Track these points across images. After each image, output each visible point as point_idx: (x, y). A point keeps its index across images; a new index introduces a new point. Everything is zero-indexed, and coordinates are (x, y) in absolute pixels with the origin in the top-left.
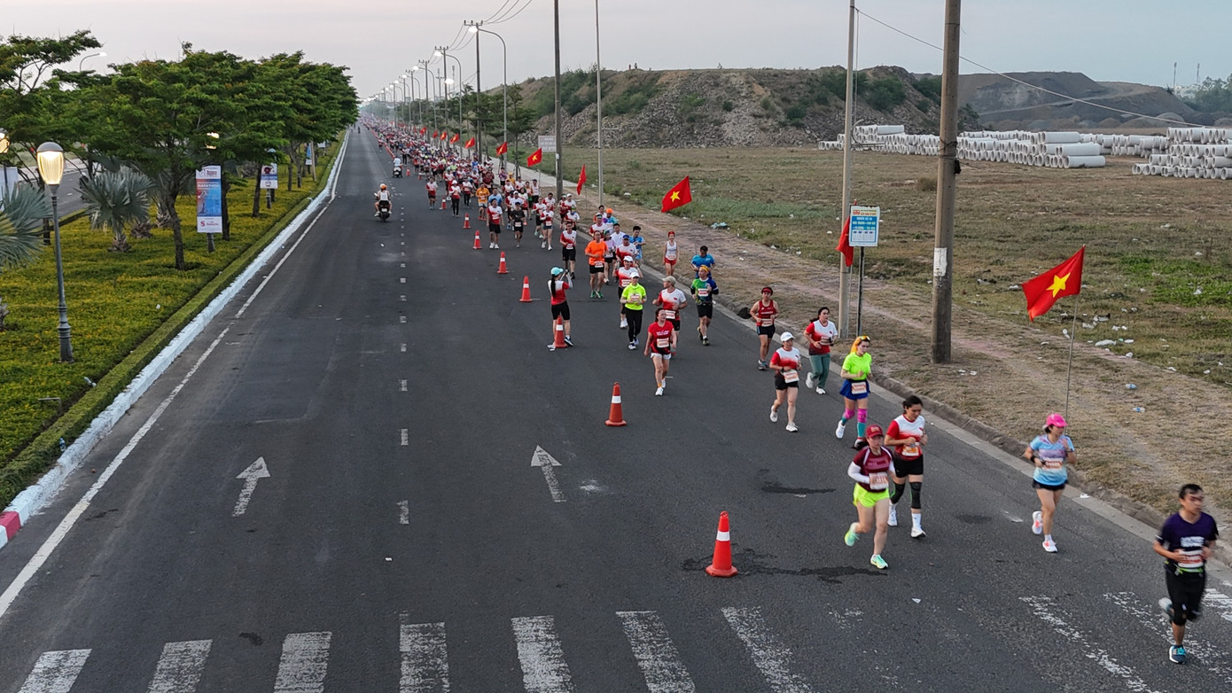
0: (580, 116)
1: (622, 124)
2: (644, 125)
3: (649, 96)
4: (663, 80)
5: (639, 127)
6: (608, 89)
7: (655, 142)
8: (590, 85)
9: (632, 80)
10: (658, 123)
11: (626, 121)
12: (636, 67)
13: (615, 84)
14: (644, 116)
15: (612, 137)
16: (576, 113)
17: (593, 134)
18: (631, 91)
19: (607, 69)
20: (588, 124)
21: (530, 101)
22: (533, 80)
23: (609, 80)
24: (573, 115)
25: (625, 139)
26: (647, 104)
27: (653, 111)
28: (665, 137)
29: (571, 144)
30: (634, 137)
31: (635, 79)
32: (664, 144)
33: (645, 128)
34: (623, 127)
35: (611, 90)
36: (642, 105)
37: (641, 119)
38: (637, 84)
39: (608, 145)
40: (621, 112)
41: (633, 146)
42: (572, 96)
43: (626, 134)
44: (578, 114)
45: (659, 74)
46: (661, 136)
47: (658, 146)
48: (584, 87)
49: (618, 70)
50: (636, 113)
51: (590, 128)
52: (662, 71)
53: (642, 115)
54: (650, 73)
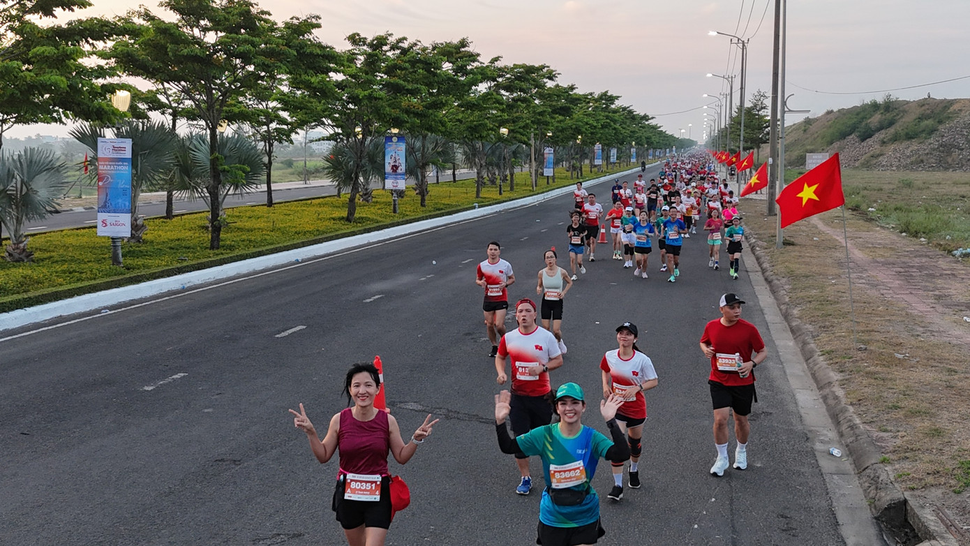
0: (870, 141)
1: (910, 149)
2: (934, 149)
3: (940, 122)
4: (956, 107)
5: (927, 151)
6: (899, 117)
7: (943, 165)
8: (882, 113)
9: (923, 108)
10: (947, 148)
11: (914, 145)
12: (929, 97)
13: (906, 112)
14: (933, 141)
15: (899, 161)
16: (865, 139)
17: (881, 158)
18: (920, 119)
19: (900, 99)
20: (877, 148)
21: (825, 129)
22: (832, 111)
23: (901, 109)
24: (863, 140)
25: (912, 163)
26: (937, 130)
27: (943, 136)
28: (953, 160)
29: (857, 167)
30: (922, 161)
31: (927, 107)
32: (953, 167)
33: (935, 153)
34: (911, 152)
35: (902, 117)
36: (932, 131)
37: (930, 144)
38: (929, 112)
39: (894, 168)
40: (909, 137)
41: (920, 169)
42: (864, 124)
43: (913, 159)
44: (867, 140)
45: (951, 102)
46: (950, 160)
47: (946, 169)
48: (876, 115)
49: (912, 100)
50: (926, 138)
51: (878, 152)
52: (955, 100)
53: (931, 140)
54: (942, 101)
